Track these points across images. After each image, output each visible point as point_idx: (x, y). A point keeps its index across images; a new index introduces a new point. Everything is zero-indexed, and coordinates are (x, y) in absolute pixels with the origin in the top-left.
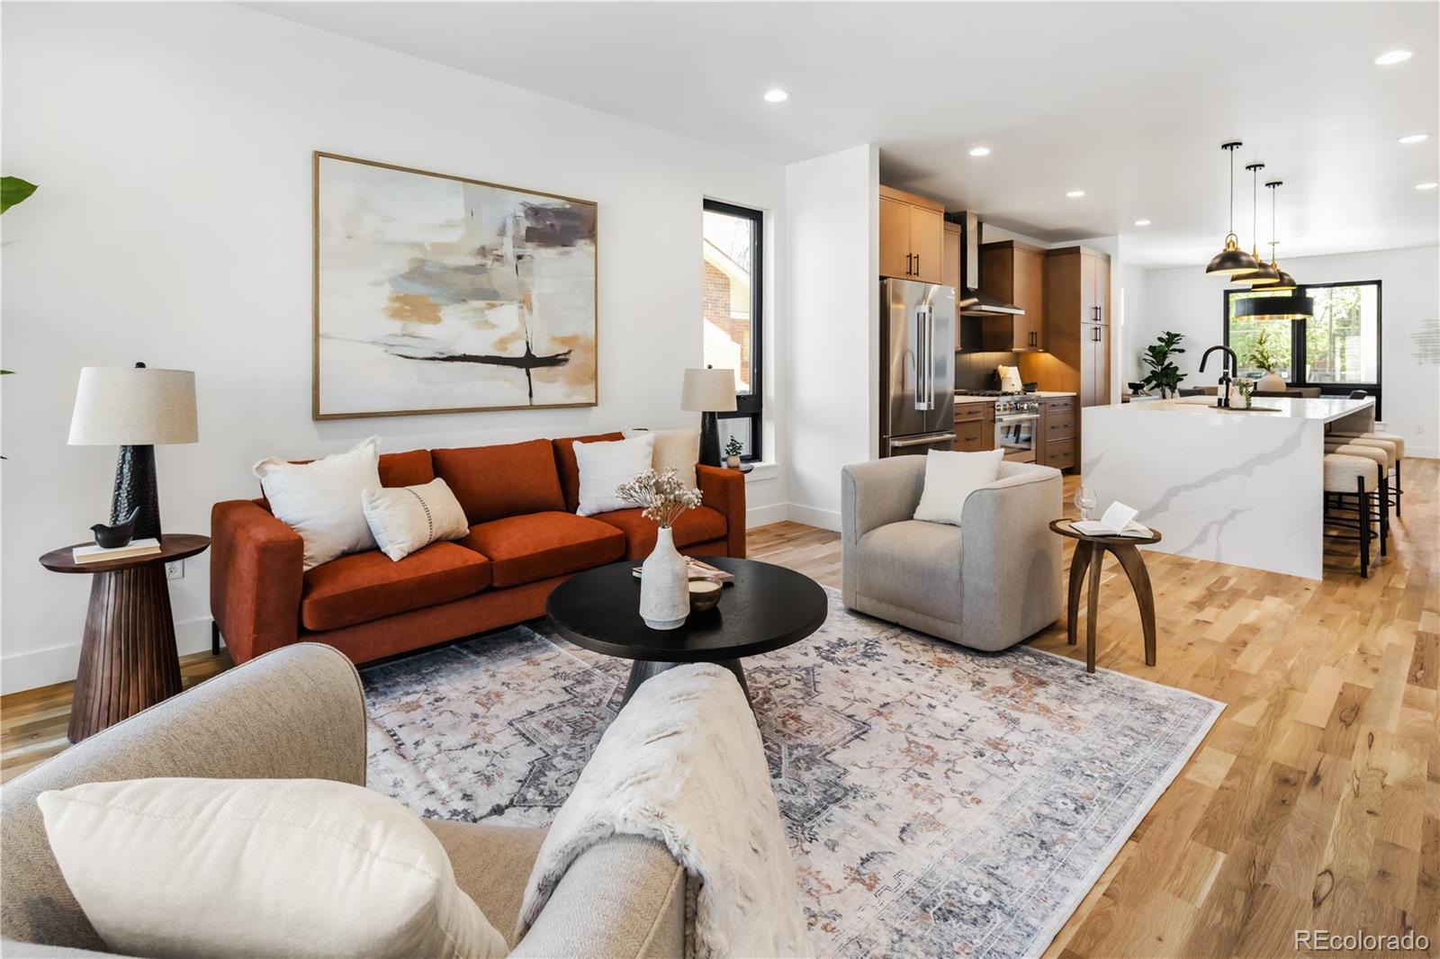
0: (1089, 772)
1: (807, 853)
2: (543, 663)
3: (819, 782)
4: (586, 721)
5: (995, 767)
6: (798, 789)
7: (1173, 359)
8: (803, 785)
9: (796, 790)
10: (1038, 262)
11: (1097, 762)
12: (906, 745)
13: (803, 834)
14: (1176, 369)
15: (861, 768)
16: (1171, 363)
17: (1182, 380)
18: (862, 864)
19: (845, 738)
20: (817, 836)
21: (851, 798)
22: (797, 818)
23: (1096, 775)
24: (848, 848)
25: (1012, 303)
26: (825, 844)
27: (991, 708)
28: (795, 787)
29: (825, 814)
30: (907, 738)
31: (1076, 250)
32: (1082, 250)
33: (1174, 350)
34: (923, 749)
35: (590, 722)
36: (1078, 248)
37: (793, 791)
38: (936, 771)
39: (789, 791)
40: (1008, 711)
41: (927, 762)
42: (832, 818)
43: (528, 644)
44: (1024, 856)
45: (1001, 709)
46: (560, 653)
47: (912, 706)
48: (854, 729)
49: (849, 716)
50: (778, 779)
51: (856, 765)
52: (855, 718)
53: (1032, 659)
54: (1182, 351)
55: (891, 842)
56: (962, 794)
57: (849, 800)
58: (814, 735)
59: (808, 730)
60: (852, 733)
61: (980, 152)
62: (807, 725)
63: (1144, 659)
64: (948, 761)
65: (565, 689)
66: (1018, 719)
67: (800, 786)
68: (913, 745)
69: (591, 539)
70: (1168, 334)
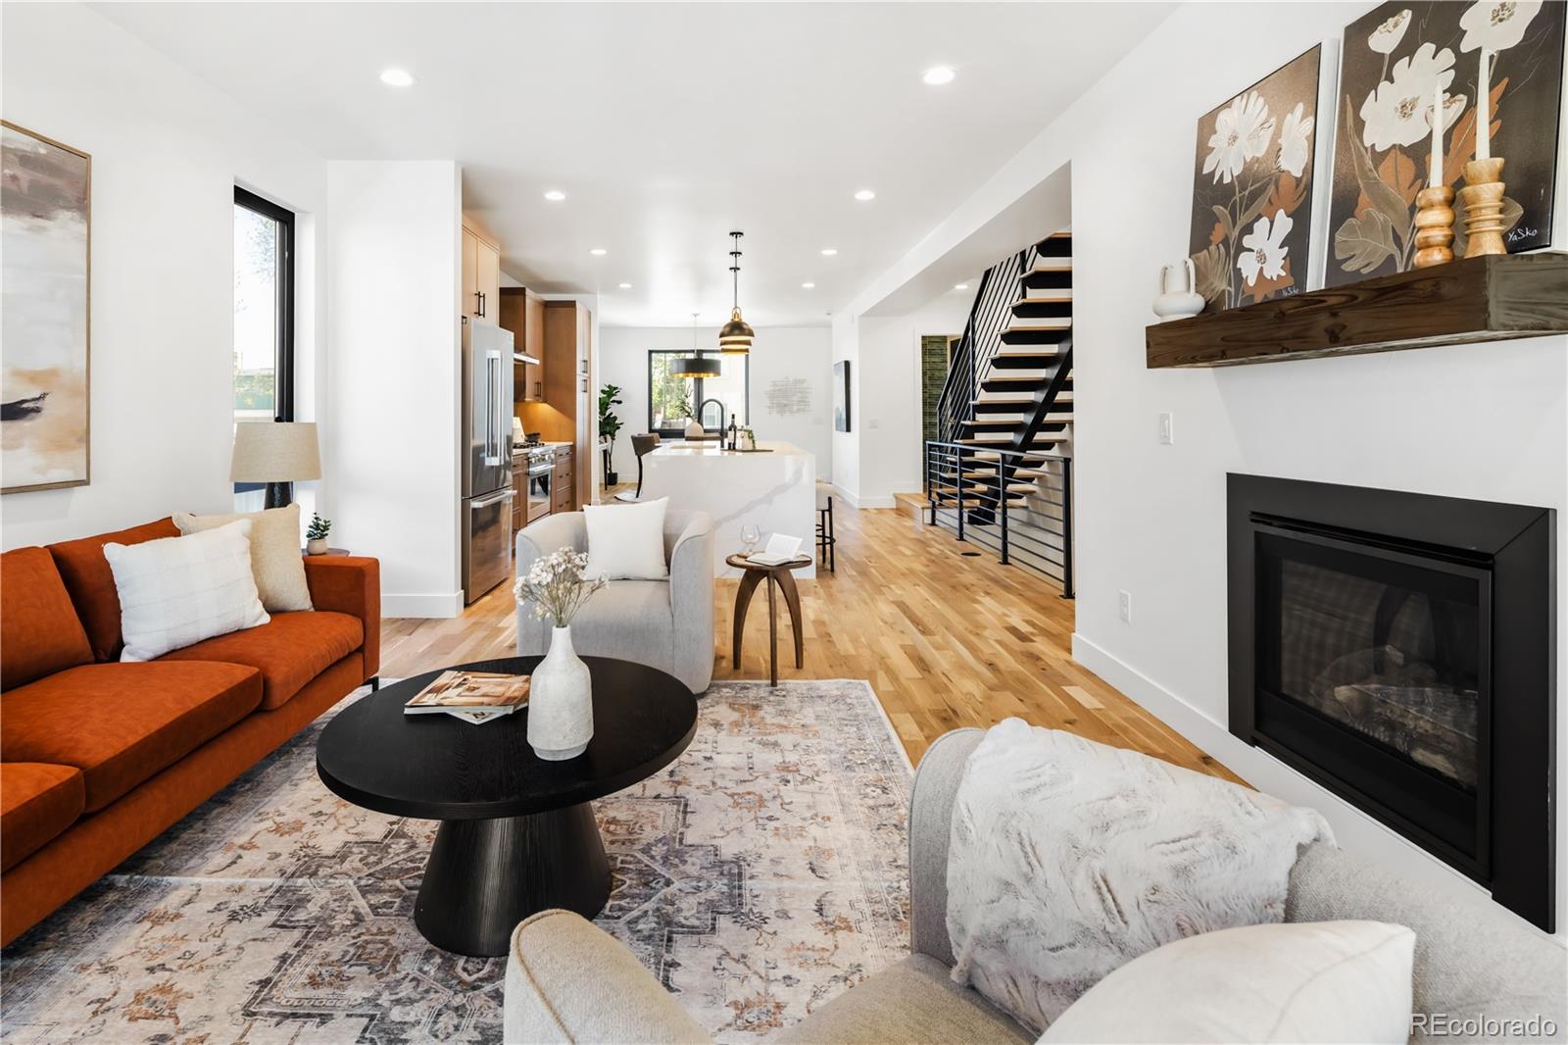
0: (859, 762)
1: (775, 933)
2: (186, 910)
3: (706, 868)
4: (370, 946)
5: (805, 786)
6: (700, 884)
7: (613, 409)
8: (699, 879)
9: (699, 887)
10: (540, 310)
11: (855, 752)
12: (731, 801)
13: (751, 920)
14: (615, 418)
15: (722, 837)
16: (611, 414)
17: (619, 428)
18: (821, 914)
19: (677, 818)
20: (764, 915)
21: (747, 867)
22: (729, 910)
23: (865, 761)
24: (796, 909)
25: (525, 350)
26: (778, 917)
27: (750, 741)
28: (694, 884)
29: (747, 894)
30: (726, 793)
31: (572, 304)
32: (578, 305)
33: (614, 401)
34: (747, 797)
35: (380, 946)
36: (574, 302)
37: (698, 889)
38: (773, 808)
39: (694, 891)
40: (765, 738)
41: (760, 806)
42: (755, 893)
43: (112, 897)
44: (898, 843)
45: (759, 738)
46: (199, 885)
47: (693, 765)
48: (675, 806)
49: (655, 798)
50: (672, 886)
51: (715, 837)
52: (662, 796)
53: (727, 690)
54: (619, 402)
55: (817, 885)
56: (812, 819)
57: (747, 871)
58: (648, 828)
59: (637, 826)
60: (678, 811)
61: (555, 196)
62: (632, 823)
63: (795, 664)
64: (774, 797)
65: (274, 925)
66: (777, 742)
67: (699, 882)
68: (736, 797)
69: (222, 690)
70: (609, 387)
